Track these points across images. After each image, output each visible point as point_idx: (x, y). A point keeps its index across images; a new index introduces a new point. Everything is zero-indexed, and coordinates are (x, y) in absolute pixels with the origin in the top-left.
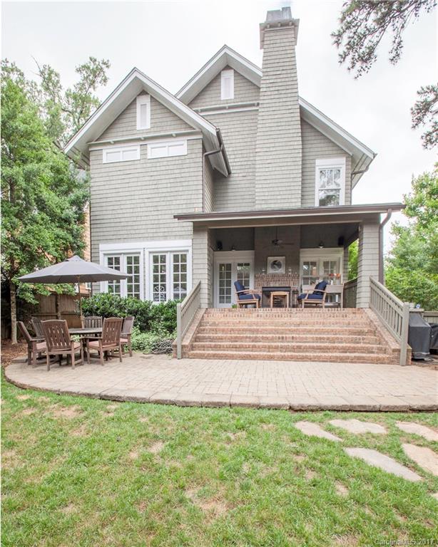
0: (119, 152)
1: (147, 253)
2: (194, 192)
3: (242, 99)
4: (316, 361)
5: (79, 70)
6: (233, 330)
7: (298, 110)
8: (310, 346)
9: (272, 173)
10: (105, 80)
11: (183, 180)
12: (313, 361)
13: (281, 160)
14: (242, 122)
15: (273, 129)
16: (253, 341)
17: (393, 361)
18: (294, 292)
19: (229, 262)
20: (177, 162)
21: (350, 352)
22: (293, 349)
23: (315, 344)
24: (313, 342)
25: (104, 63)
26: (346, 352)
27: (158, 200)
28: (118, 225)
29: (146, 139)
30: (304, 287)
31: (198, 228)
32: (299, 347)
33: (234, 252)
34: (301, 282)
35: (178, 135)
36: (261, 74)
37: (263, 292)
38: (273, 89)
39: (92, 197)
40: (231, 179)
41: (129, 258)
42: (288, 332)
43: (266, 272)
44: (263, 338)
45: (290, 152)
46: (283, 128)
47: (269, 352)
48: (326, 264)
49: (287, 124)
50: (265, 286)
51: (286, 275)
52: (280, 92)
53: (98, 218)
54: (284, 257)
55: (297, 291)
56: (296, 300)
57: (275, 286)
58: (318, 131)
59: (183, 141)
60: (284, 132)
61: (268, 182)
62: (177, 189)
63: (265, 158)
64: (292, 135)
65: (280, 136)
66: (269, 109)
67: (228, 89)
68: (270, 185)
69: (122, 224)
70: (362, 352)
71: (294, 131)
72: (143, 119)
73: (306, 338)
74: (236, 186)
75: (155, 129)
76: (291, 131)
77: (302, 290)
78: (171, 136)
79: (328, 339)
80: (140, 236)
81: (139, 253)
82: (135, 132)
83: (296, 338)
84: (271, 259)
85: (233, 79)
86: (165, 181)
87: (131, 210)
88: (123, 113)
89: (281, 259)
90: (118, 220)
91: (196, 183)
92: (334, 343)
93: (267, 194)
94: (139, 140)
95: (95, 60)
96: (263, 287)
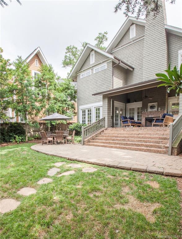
0: (85, 74)
1: (93, 108)
2: (109, 82)
3: (139, 35)
4: (129, 150)
5: (95, 40)
6: (109, 136)
7: (165, 31)
8: (131, 143)
9: (151, 64)
10: (106, 39)
11: (105, 78)
12: (128, 149)
13: (156, 57)
14: (139, 45)
15: (152, 44)
16: (113, 141)
17: (166, 153)
19: (133, 107)
20: (103, 72)
21: (150, 147)
22: (124, 144)
23: (137, 143)
24: (137, 142)
25: (105, 33)
26: (148, 147)
27: (97, 88)
28: (84, 99)
29: (93, 67)
31: (104, 97)
32: (127, 144)
33: (135, 103)
35: (103, 62)
36: (145, 22)
37: (146, 120)
38: (151, 26)
39: (78, 92)
40: (135, 71)
41: (88, 110)
42: (130, 137)
43: (147, 111)
44: (116, 139)
45: (160, 52)
46: (157, 42)
47: (115, 145)
49: (159, 39)
51: (157, 111)
52: (155, 26)
53: (79, 97)
54: (157, 103)
57: (152, 117)
58: (180, 36)
59: (105, 64)
60: (157, 43)
61: (149, 69)
62: (103, 82)
63: (148, 58)
64: (161, 44)
65: (155, 46)
66: (149, 36)
67: (133, 33)
68: (150, 70)
69: (86, 98)
70: (156, 148)
71: (162, 42)
72: (92, 60)
73: (134, 140)
74: (136, 74)
75: (96, 62)
76: (161, 42)
78: (101, 63)
79: (144, 141)
80: (91, 102)
81: (91, 108)
82: (89, 65)
83: (130, 140)
84: (150, 104)
85: (135, 27)
86: (100, 80)
87: (88, 93)
88: (87, 58)
89: (155, 104)
90: (85, 97)
91: (110, 78)
92: (147, 143)
93: (148, 74)
94: (91, 68)
95: (101, 33)
96: (146, 118)
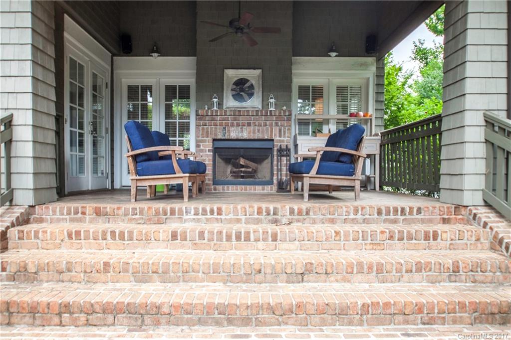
18: (280, 150)
19: (147, 82)
30: (301, 140)
33: (155, 59)
34: (295, 129)
37: (216, 151)
43: (220, 105)
48: (342, 92)
50: (220, 136)
51: (264, 113)
54: (260, 71)
55: (288, 150)
56: (284, 168)
57: (240, 137)
77: (296, 146)
84: (232, 75)
89: (253, 75)
96: (214, 140)
